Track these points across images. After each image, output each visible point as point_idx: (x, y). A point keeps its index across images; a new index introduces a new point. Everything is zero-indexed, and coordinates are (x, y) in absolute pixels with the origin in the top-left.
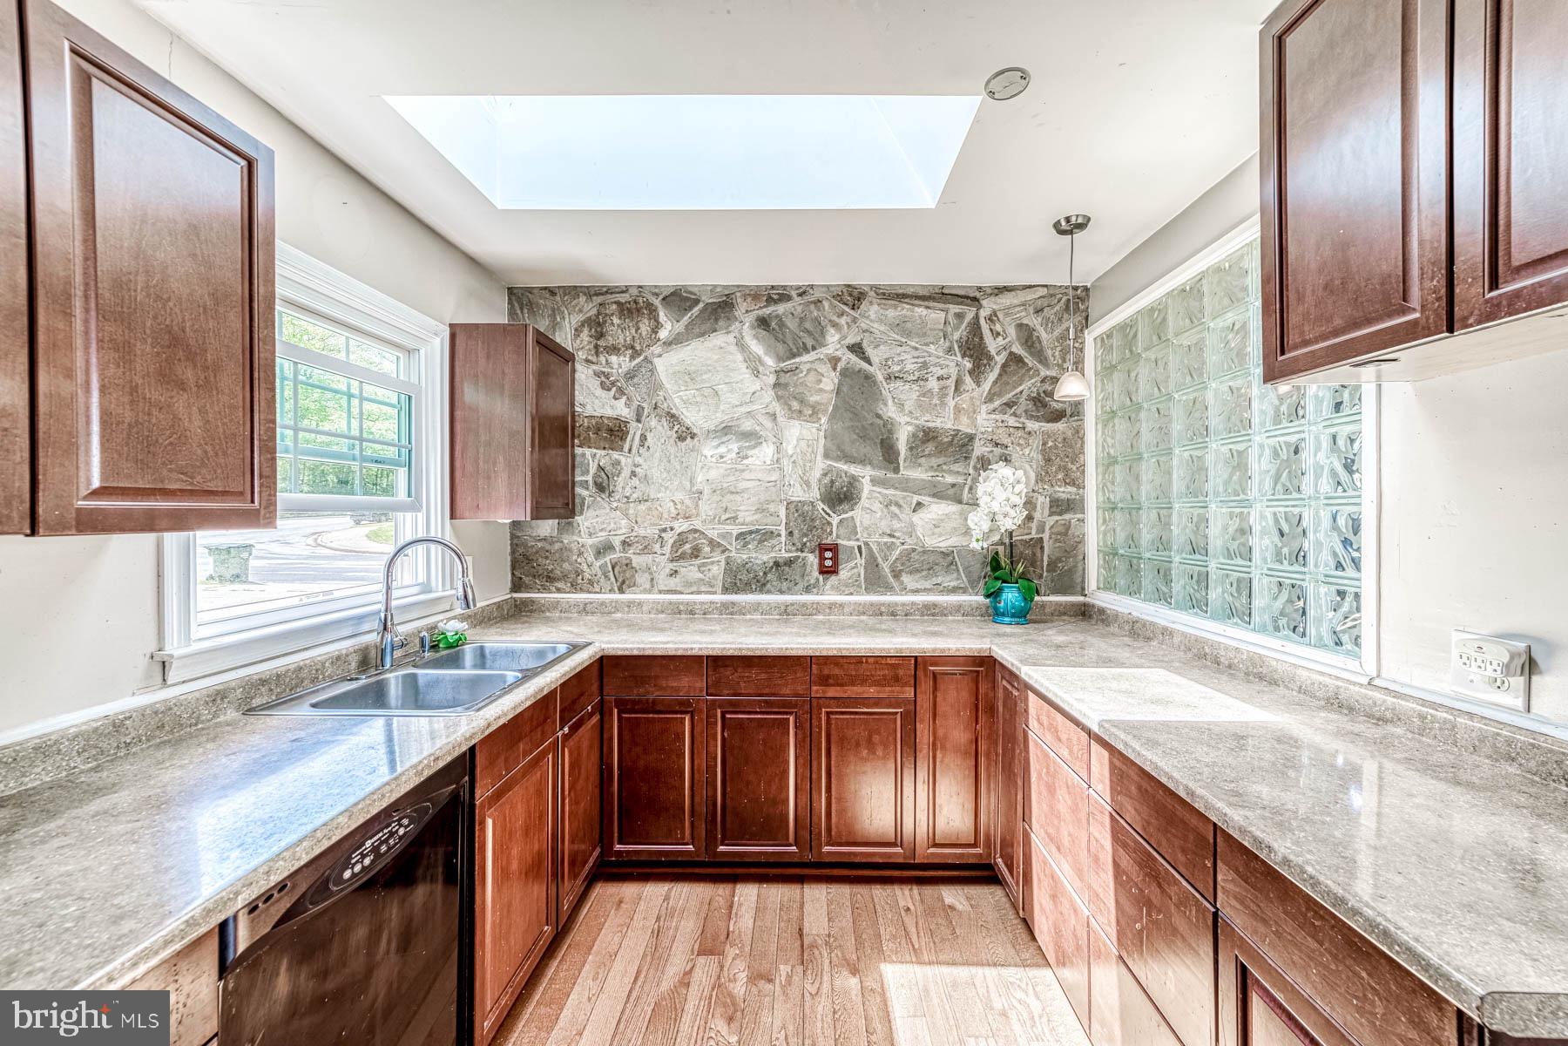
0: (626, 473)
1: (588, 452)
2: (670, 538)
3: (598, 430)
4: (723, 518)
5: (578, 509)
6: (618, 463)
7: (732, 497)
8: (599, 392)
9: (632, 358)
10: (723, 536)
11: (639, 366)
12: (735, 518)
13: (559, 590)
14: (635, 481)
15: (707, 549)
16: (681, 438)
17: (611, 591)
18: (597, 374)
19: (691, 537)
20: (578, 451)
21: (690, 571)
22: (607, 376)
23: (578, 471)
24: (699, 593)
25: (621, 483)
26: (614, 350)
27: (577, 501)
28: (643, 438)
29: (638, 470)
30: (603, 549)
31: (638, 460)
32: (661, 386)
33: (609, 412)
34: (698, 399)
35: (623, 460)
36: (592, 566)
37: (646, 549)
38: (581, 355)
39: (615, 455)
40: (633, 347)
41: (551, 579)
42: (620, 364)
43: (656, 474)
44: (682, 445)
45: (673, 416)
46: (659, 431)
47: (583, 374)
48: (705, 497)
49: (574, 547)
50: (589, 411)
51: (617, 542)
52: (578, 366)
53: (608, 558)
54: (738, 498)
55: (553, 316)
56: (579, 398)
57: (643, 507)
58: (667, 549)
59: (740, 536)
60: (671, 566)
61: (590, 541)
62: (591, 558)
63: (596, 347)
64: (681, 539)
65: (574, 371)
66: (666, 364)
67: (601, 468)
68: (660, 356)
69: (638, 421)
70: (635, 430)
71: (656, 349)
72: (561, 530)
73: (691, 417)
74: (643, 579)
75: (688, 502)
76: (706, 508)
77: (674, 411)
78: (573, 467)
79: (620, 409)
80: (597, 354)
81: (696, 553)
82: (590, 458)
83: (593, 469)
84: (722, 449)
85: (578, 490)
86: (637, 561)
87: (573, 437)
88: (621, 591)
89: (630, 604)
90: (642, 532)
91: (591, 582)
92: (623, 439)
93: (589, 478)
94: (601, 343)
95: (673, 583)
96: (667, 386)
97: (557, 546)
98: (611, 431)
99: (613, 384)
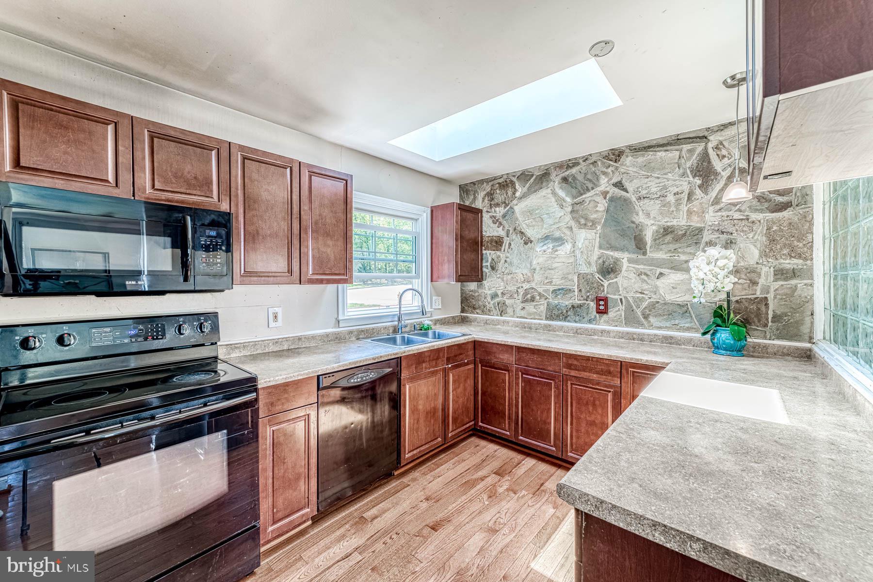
0: (503, 261)
1: (488, 252)
2: (521, 292)
3: (492, 241)
4: (546, 282)
5: (484, 277)
6: (499, 256)
7: (550, 271)
8: (492, 225)
9: (505, 207)
10: (545, 291)
11: (508, 211)
12: (551, 282)
13: (477, 313)
14: (506, 265)
15: (538, 298)
16: (526, 243)
17: (497, 315)
18: (491, 217)
19: (531, 291)
20: (484, 252)
21: (530, 307)
22: (495, 217)
23: (484, 261)
24: (535, 319)
25: (500, 266)
26: (498, 205)
27: (484, 274)
28: (510, 244)
29: (507, 259)
30: (494, 296)
31: (508, 255)
32: (517, 219)
33: (496, 234)
34: (534, 223)
35: (501, 255)
36: (490, 303)
37: (511, 297)
38: (485, 210)
39: (498, 253)
40: (505, 203)
41: (474, 308)
42: (500, 211)
43: (515, 261)
44: (526, 246)
45: (522, 233)
46: (517, 240)
47: (486, 217)
48: (537, 272)
49: (483, 295)
50: (488, 234)
51: (499, 293)
52: (484, 215)
53: (497, 300)
54: (552, 272)
55: (474, 195)
56: (484, 228)
57: (509, 277)
58: (520, 297)
59: (554, 291)
60: (523, 305)
61: (489, 292)
62: (489, 299)
63: (491, 205)
64: (526, 293)
65: (482, 217)
66: (519, 208)
67: (493, 259)
68: (517, 205)
69: (508, 237)
70: (506, 241)
71: (515, 202)
72: (478, 287)
73: (530, 233)
74: (510, 310)
75: (529, 274)
76: (537, 277)
77: (523, 230)
78: (482, 259)
79: (501, 232)
80: (491, 208)
81: (533, 299)
82: (489, 255)
83: (490, 260)
84: (545, 248)
85: (484, 269)
86: (508, 302)
87: (482, 245)
88: (501, 315)
89: (504, 322)
90: (510, 289)
91: (489, 311)
92: (501, 246)
93: (488, 264)
94: (492, 203)
95: (523, 313)
96: (520, 219)
97: (477, 294)
98: (496, 242)
99: (497, 220)
